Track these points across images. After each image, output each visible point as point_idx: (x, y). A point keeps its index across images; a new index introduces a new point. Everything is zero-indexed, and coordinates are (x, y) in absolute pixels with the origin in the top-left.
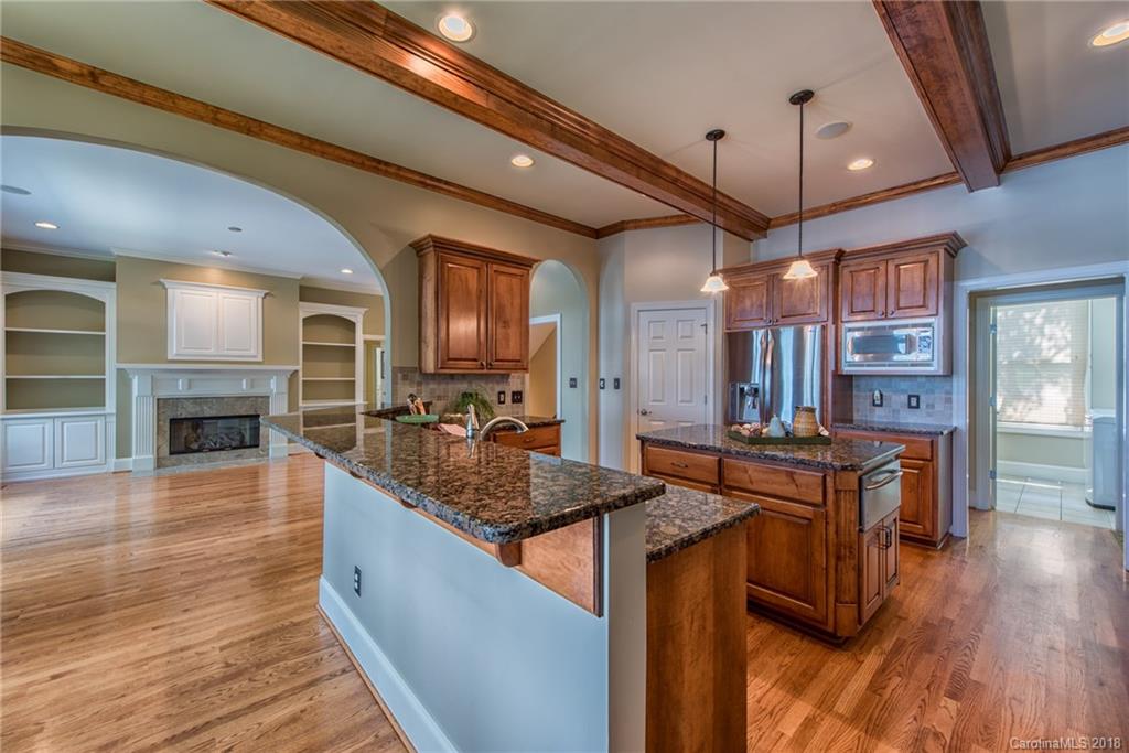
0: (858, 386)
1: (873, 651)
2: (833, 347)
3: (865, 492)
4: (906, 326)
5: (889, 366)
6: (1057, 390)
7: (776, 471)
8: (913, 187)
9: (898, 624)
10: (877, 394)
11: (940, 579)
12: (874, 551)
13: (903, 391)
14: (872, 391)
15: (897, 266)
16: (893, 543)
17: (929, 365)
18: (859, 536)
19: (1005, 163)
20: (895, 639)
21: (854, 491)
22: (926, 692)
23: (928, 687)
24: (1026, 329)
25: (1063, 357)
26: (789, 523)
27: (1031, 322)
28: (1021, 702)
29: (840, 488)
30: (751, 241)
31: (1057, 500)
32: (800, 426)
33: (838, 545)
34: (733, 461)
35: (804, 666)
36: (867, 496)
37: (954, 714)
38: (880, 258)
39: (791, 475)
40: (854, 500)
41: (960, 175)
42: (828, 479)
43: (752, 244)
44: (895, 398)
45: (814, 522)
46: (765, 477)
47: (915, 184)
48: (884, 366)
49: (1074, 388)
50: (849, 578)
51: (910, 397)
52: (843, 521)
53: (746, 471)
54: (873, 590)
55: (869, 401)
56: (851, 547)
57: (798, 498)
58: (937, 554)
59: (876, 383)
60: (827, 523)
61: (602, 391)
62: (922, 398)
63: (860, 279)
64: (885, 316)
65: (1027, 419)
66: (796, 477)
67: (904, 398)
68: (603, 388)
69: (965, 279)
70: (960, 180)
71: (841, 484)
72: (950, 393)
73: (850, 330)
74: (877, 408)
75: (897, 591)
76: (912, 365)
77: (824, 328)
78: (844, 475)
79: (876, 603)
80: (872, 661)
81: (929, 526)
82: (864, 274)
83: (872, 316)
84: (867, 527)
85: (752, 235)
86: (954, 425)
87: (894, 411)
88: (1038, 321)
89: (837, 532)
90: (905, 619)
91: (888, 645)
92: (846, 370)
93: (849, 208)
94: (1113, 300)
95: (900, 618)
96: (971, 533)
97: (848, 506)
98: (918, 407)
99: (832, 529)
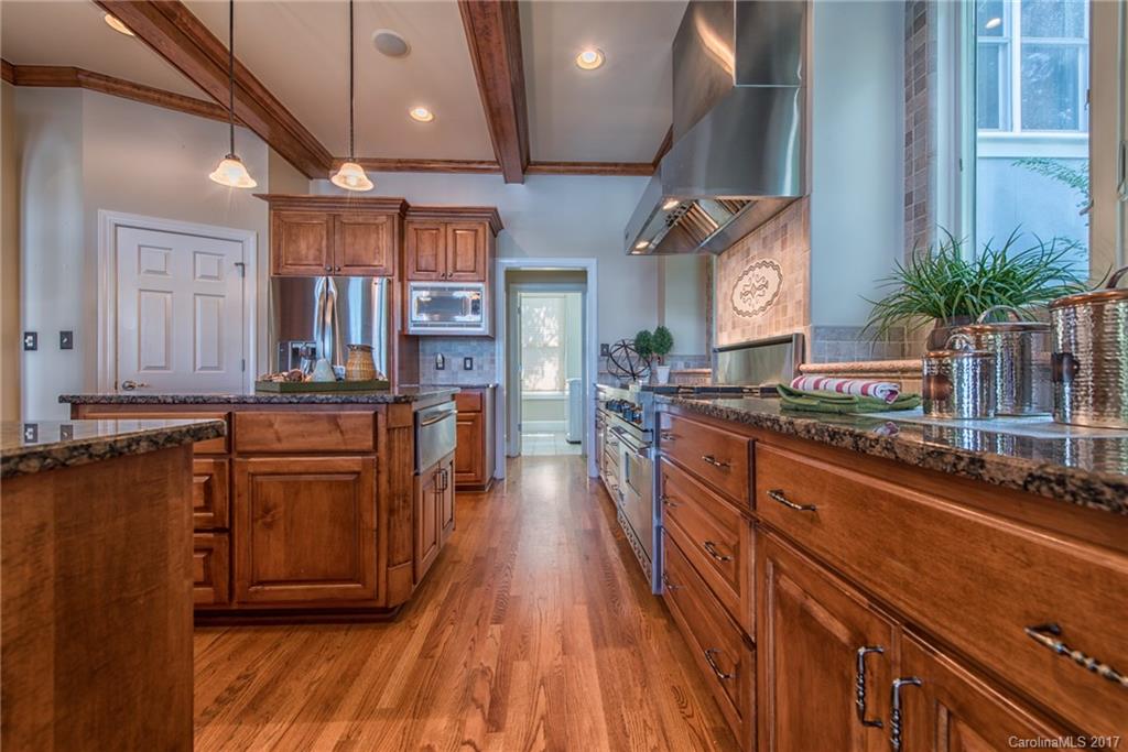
0: (423, 351)
1: (429, 608)
2: (399, 304)
3: (420, 428)
4: (462, 289)
5: (450, 326)
6: (551, 365)
7: (313, 419)
8: (465, 166)
9: (453, 569)
10: (440, 357)
11: (487, 516)
12: (431, 497)
13: (460, 354)
14: (435, 354)
15: (454, 230)
16: (449, 486)
17: (479, 326)
18: (414, 480)
19: (527, 167)
20: (450, 585)
21: (409, 427)
22: (476, 628)
23: (477, 624)
24: (536, 320)
25: (554, 343)
26: (331, 483)
27: (538, 315)
28: (545, 599)
29: (393, 425)
30: (311, 178)
31: (552, 443)
32: (354, 368)
33: (391, 497)
34: (249, 414)
35: (345, 667)
36: (424, 432)
37: (498, 640)
38: (441, 219)
39: (334, 420)
40: (409, 439)
41: (498, 165)
42: (380, 417)
43: (311, 182)
44: (454, 361)
45: (363, 474)
46: (300, 428)
47: (468, 162)
48: (444, 326)
49: (560, 365)
50: (403, 532)
51: (466, 359)
52: (397, 463)
53: (271, 425)
54: (430, 540)
55: (433, 365)
56: (405, 495)
57: (343, 448)
58: (486, 496)
59: (439, 345)
60: (378, 472)
61: (29, 353)
62: (474, 360)
63: (423, 237)
64: (445, 278)
65: (537, 388)
66: (340, 422)
67: (461, 360)
68: (34, 348)
69: (504, 257)
70: (499, 170)
71: (394, 419)
72: (493, 355)
73: (416, 289)
74: (440, 372)
75: (452, 538)
76: (467, 326)
77: (389, 282)
78: (398, 409)
79: (432, 553)
80: (425, 621)
81: (479, 473)
82: (426, 232)
83: (434, 275)
84: (422, 469)
85: (312, 170)
86: (497, 382)
87: (453, 373)
88: (542, 315)
89: (389, 482)
90: (459, 562)
91: (443, 595)
92: (412, 330)
93: (413, 169)
94: (579, 295)
95: (455, 562)
96: (508, 474)
97: (402, 446)
98: (471, 368)
99: (384, 478)
